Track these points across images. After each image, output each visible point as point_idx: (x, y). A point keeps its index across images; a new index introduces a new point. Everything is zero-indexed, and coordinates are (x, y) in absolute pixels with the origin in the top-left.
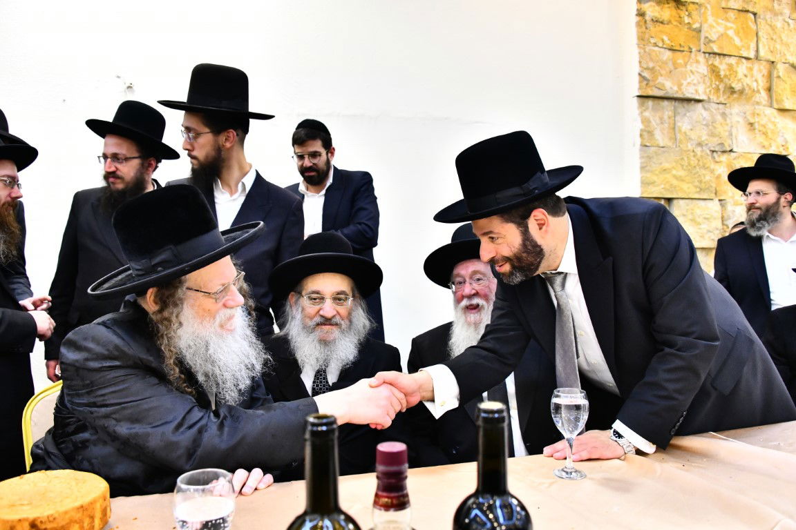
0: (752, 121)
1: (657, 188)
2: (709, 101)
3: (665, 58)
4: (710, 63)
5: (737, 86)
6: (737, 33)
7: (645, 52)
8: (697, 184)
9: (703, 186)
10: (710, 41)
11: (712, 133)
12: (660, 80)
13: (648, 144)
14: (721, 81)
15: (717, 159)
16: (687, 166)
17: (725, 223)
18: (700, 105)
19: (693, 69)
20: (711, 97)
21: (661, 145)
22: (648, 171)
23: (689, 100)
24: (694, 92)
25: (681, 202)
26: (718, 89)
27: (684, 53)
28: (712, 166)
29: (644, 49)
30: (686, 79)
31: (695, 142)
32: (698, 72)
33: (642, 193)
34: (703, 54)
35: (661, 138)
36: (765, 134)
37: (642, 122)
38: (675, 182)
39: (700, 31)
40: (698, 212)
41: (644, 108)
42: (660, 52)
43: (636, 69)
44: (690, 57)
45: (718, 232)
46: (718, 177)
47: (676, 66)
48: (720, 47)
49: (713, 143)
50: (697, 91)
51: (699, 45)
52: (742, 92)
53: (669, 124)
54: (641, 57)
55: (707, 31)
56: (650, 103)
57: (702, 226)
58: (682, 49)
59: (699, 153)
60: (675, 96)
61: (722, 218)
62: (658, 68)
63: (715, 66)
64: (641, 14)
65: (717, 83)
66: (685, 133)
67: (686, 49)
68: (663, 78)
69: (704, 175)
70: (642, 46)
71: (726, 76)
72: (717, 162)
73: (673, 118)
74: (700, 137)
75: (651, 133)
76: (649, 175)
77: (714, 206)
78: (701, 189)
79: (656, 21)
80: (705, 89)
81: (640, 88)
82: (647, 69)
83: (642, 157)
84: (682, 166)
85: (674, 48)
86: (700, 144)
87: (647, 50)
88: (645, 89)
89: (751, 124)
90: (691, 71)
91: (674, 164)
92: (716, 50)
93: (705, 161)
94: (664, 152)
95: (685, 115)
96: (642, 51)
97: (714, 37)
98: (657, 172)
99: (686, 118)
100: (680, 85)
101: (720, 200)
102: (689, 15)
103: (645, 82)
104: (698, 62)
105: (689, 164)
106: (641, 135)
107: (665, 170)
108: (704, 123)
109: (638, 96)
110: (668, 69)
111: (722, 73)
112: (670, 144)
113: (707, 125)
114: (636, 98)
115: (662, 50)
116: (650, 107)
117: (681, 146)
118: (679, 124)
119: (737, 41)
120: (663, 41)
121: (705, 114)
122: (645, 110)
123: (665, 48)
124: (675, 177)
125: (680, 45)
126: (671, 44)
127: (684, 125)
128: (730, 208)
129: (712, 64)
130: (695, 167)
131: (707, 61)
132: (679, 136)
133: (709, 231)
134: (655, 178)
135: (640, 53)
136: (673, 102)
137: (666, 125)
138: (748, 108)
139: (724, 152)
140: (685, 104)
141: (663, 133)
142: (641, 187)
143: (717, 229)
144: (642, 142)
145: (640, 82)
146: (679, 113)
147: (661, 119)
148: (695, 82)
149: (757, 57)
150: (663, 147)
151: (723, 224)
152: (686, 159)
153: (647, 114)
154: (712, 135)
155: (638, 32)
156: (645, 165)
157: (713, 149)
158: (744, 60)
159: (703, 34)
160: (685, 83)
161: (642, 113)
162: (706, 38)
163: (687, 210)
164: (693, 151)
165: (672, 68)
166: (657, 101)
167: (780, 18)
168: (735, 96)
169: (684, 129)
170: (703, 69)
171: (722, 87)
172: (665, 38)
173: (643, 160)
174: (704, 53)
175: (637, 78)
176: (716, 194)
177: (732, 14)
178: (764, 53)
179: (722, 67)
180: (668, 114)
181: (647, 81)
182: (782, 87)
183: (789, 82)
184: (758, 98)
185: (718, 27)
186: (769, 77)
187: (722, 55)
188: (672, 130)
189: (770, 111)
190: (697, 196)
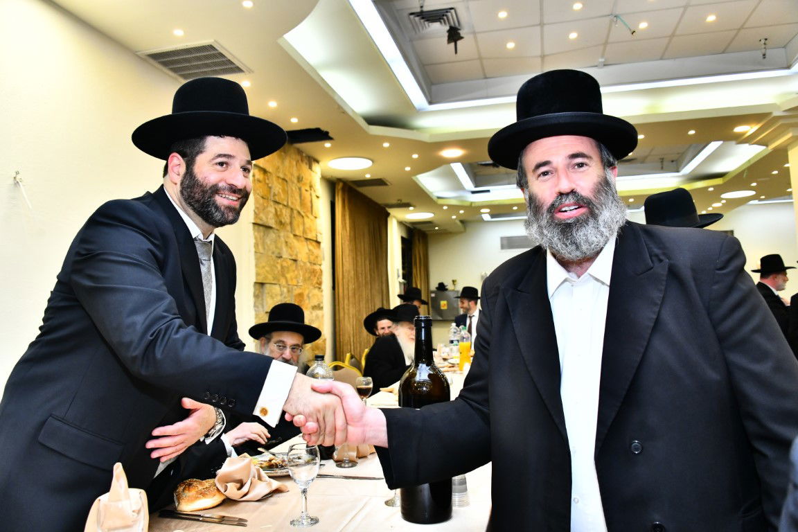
0: (287, 240)
1: (260, 278)
2: (274, 228)
3: (261, 202)
4: (275, 207)
5: (283, 221)
8: (272, 275)
9: (274, 276)
10: (274, 195)
13: (257, 252)
18: (271, 231)
19: (270, 210)
22: (258, 267)
23: (269, 227)
28: (277, 265)
30: (268, 215)
33: (257, 279)
34: (272, 202)
35: (261, 248)
36: (291, 248)
37: (255, 238)
38: (265, 274)
39: (271, 188)
40: (273, 291)
41: (255, 230)
44: (268, 203)
49: (277, 253)
50: (271, 222)
51: (271, 197)
52: (283, 224)
53: (263, 240)
54: (255, 201)
56: (256, 227)
58: (266, 198)
59: (273, 258)
60: (265, 224)
62: (260, 208)
65: (277, 218)
66: (268, 246)
68: (262, 214)
69: (275, 270)
71: (279, 215)
72: (278, 263)
73: (264, 237)
74: (273, 248)
75: (257, 245)
76: (258, 269)
77: (277, 287)
78: (273, 278)
79: (259, 181)
80: (274, 221)
81: (254, 219)
83: (255, 259)
84: (268, 265)
85: (264, 197)
86: (273, 253)
88: (256, 219)
91: (266, 264)
92: (277, 200)
93: (275, 262)
94: (263, 256)
95: (268, 235)
97: (276, 192)
98: (260, 268)
100: (266, 218)
101: (279, 285)
102: (268, 179)
104: (271, 206)
106: (254, 246)
109: (253, 223)
110: (262, 209)
111: (278, 213)
113: (274, 242)
116: (257, 230)
118: (266, 241)
119: (282, 196)
121: (274, 235)
122: (255, 232)
126: (263, 194)
127: (268, 241)
128: (282, 289)
132: (266, 247)
134: (262, 271)
136: (264, 228)
138: (286, 233)
141: (261, 245)
142: (256, 276)
144: (255, 250)
146: (265, 234)
147: (261, 237)
148: (271, 217)
149: (288, 206)
153: (256, 234)
154: (276, 247)
157: (277, 255)
158: (284, 207)
160: (269, 218)
162: (273, 192)
163: (270, 290)
165: (264, 208)
166: (259, 227)
167: (294, 185)
168: (282, 226)
169: (268, 243)
170: (273, 211)
171: (278, 221)
173: (256, 261)
175: (253, 213)
177: (280, 181)
178: (290, 204)
179: (278, 210)
180: (262, 234)
181: (256, 215)
182: (295, 223)
183: (298, 220)
184: (289, 228)
185: (277, 187)
186: (291, 217)
187: (278, 203)
188: (264, 243)
189: (292, 236)
190: (272, 282)
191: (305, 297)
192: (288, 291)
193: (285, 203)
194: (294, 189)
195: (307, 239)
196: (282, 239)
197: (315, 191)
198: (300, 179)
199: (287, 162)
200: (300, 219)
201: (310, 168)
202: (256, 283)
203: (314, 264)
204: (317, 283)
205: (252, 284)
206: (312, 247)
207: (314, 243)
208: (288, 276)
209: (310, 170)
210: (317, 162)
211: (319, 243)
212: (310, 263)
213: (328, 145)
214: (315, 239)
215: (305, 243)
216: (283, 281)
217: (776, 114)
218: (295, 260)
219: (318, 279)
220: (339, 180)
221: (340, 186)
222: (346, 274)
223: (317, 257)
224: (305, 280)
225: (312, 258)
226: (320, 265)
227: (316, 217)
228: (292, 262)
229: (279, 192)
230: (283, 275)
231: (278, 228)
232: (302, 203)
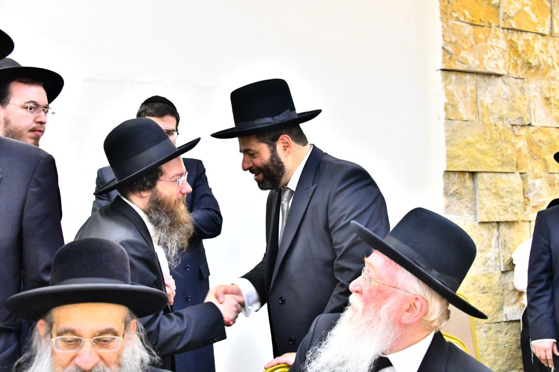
0: (548, 96)
1: (462, 162)
2: (508, 75)
3: (467, 33)
4: (509, 38)
5: (534, 62)
6: (533, 10)
7: (448, 25)
8: (499, 157)
9: (505, 159)
10: (509, 17)
11: (512, 107)
12: (463, 54)
13: (452, 118)
14: (519, 56)
15: (517, 133)
16: (489, 140)
17: (526, 195)
18: (500, 79)
19: (494, 44)
20: (510, 72)
21: (465, 118)
22: (453, 145)
23: (489, 75)
24: (495, 67)
25: (485, 175)
26: (516, 64)
27: (484, 28)
28: (513, 140)
29: (447, 23)
30: (486, 54)
31: (496, 116)
32: (498, 47)
33: (447, 168)
34: (501, 29)
35: (464, 112)
37: (447, 95)
38: (479, 156)
39: (499, 7)
40: (501, 185)
41: (447, 82)
42: (461, 26)
43: (440, 43)
44: (490, 32)
45: (520, 205)
46: (519, 151)
47: (477, 41)
48: (518, 23)
49: (513, 118)
50: (497, 66)
51: (498, 21)
52: (538, 68)
53: (472, 97)
54: (444, 31)
55: (506, 7)
56: (453, 76)
57: (505, 200)
58: (482, 24)
59: (500, 127)
60: (477, 70)
61: (524, 191)
62: (460, 42)
63: (513, 42)
65: (515, 58)
66: (487, 107)
67: (486, 24)
68: (465, 52)
69: (506, 149)
70: (445, 20)
71: (523, 52)
72: (517, 136)
73: (475, 92)
74: (501, 111)
75: (454, 106)
76: (454, 149)
77: (515, 179)
78: (503, 163)
80: (505, 64)
81: (443, 62)
82: (450, 42)
83: (447, 131)
84: (485, 139)
85: (475, 23)
86: (501, 118)
87: (449, 24)
88: (449, 62)
89: (547, 99)
90: (492, 46)
91: (478, 138)
92: (514, 26)
93: (506, 135)
94: (468, 126)
95: (486, 89)
96: (445, 24)
97: (512, 13)
98: (462, 146)
99: (488, 92)
100: (481, 60)
101: (521, 173)
103: (448, 56)
104: (497, 37)
105: (492, 138)
106: (446, 109)
107: (469, 144)
108: (505, 97)
109: (442, 70)
110: (469, 43)
111: (520, 49)
112: (473, 118)
113: (507, 100)
114: (440, 71)
115: (464, 24)
116: (454, 81)
117: (484, 120)
118: (481, 98)
120: (464, 15)
121: (505, 88)
122: (448, 84)
123: (467, 23)
124: (478, 150)
125: (481, 20)
126: (472, 19)
128: (530, 181)
129: (511, 40)
130: (497, 141)
131: (506, 37)
132: (481, 110)
133: (512, 205)
134: (460, 152)
135: (442, 27)
136: (475, 76)
137: (469, 99)
138: (544, 83)
139: (523, 126)
140: (486, 78)
141: (466, 107)
142: (447, 160)
143: (519, 202)
144: (446, 116)
145: (444, 56)
146: (480, 87)
147: (464, 93)
148: (496, 56)
149: (551, 34)
150: (466, 121)
151: (525, 197)
152: (488, 133)
153: (450, 87)
154: (512, 109)
155: (441, 5)
156: (450, 138)
157: (513, 123)
158: (539, 37)
159: (502, 11)
160: (486, 58)
161: (446, 86)
162: (505, 13)
163: (491, 184)
164: (495, 125)
165: (473, 42)
166: (460, 75)
168: (532, 71)
169: (485, 103)
170: (503, 44)
171: (519, 62)
172: (467, 13)
173: (448, 134)
174: (503, 28)
175: (440, 51)
176: (517, 167)
179: (520, 43)
181: (450, 55)
187: (520, 31)
188: (474, 102)
190: (499, 170)
196: (534, 92)
202: (448, 172)
205: (442, 173)
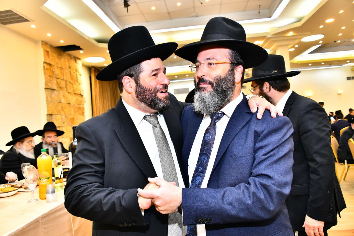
1: (50, 112)
3: (49, 79)
5: (61, 86)
6: (60, 73)
8: (56, 111)
12: (49, 84)
15: (59, 104)
18: (55, 91)
25: (54, 115)
26: (58, 87)
28: (59, 106)
33: (48, 112)
34: (55, 78)
36: (66, 98)
37: (46, 95)
39: (54, 72)
43: (44, 81)
44: (53, 79)
46: (60, 109)
47: (51, 81)
50: (55, 87)
51: (54, 76)
52: (62, 88)
54: (45, 78)
56: (47, 90)
58: (51, 76)
59: (56, 103)
60: (51, 88)
61: (61, 119)
64: (44, 67)
65: (58, 85)
69: (58, 108)
74: (56, 99)
75: (48, 98)
77: (59, 116)
79: (47, 69)
82: (46, 81)
83: (47, 104)
86: (56, 101)
88: (46, 86)
89: (64, 96)
91: (52, 106)
94: (50, 103)
95: (53, 93)
96: (45, 76)
97: (57, 74)
98: (50, 108)
100: (52, 85)
102: (52, 68)
106: (46, 98)
108: (56, 95)
109: (45, 88)
110: (49, 81)
112: (51, 100)
119: (60, 75)
120: (48, 74)
121: (56, 93)
122: (46, 92)
123: (48, 76)
124: (53, 109)
127: (53, 96)
129: (57, 81)
130: (56, 106)
133: (59, 123)
136: (51, 90)
138: (63, 92)
140: (53, 90)
144: (46, 100)
148: (54, 85)
154: (58, 98)
157: (58, 102)
158: (62, 80)
162: (55, 74)
170: (55, 82)
175: (44, 83)
177: (59, 68)
178: (65, 79)
179: (59, 82)
180: (50, 93)
181: (46, 84)
182: (68, 87)
183: (69, 86)
184: (65, 89)
185: (57, 72)
186: (66, 84)
187: (58, 79)
188: (51, 97)
189: (67, 93)
190: (57, 113)
191: (75, 119)
192: (66, 117)
193: (62, 78)
194: (67, 71)
195: (75, 94)
196: (61, 94)
197: (78, 72)
198: (70, 67)
199: (62, 60)
200: (71, 85)
201: (76, 62)
202: (47, 115)
203: (80, 105)
204: (82, 113)
205: (46, 115)
206: (78, 97)
207: (79, 96)
208: (66, 110)
209: (75, 63)
210: (79, 59)
211: (82, 95)
212: (78, 104)
213: (81, 52)
214: (80, 94)
215: (74, 95)
216: (62, 113)
217: (268, 36)
218: (69, 104)
219: (82, 111)
220: (93, 67)
221: (93, 69)
222: (98, 108)
223: (81, 101)
224: (75, 112)
225: (78, 102)
226: (83, 105)
227: (80, 84)
228: (68, 104)
229: (58, 74)
230: (63, 110)
231: (59, 89)
232: (72, 78)
